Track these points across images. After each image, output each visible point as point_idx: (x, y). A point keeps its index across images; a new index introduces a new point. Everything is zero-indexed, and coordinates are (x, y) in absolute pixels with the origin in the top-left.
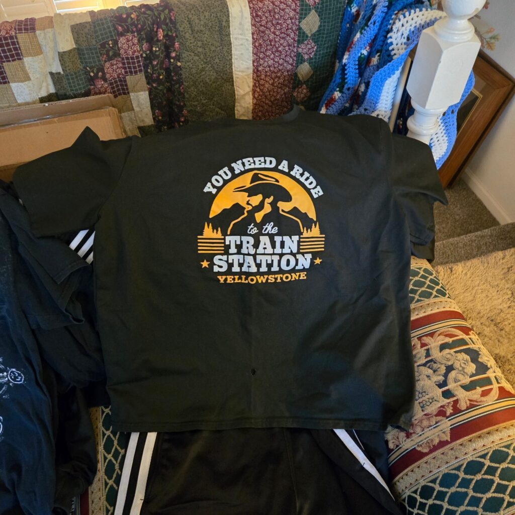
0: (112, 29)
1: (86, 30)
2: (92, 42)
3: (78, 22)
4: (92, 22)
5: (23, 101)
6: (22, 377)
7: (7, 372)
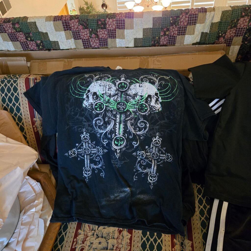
0: (240, 14)
1: (228, 14)
2: (228, 19)
3: (226, 10)
4: (232, 10)
5: (186, 44)
6: (172, 158)
7: (165, 155)
